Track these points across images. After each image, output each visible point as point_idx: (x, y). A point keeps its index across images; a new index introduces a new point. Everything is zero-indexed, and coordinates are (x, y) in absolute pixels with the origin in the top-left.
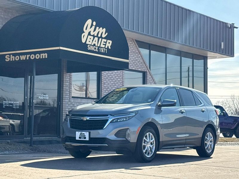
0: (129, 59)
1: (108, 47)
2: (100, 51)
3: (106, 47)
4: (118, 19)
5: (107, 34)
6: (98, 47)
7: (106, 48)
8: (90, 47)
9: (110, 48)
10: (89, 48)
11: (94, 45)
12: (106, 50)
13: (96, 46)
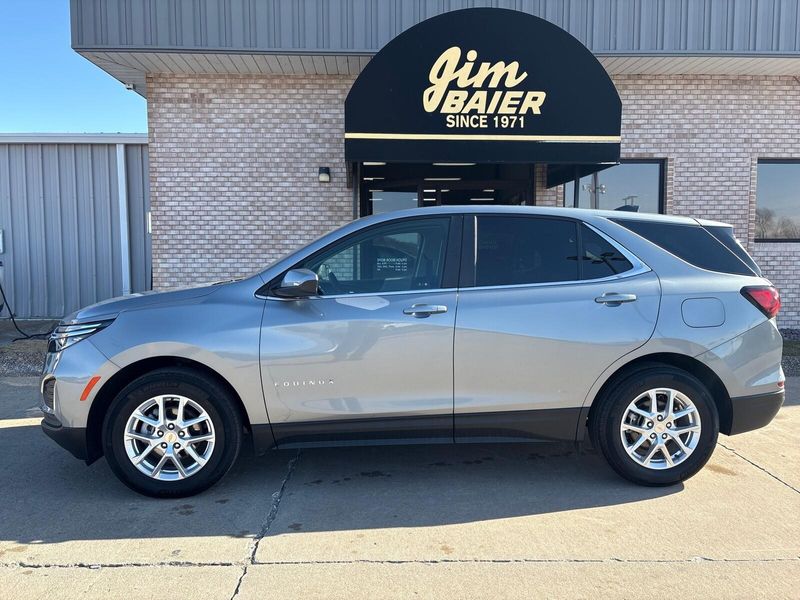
0: (622, 132)
1: (530, 109)
2: (497, 126)
3: (523, 111)
4: (569, 25)
5: (525, 75)
6: (489, 115)
7: (519, 116)
8: (455, 120)
9: (537, 111)
10: (451, 124)
11: (473, 112)
12: (522, 119)
13: (479, 115)
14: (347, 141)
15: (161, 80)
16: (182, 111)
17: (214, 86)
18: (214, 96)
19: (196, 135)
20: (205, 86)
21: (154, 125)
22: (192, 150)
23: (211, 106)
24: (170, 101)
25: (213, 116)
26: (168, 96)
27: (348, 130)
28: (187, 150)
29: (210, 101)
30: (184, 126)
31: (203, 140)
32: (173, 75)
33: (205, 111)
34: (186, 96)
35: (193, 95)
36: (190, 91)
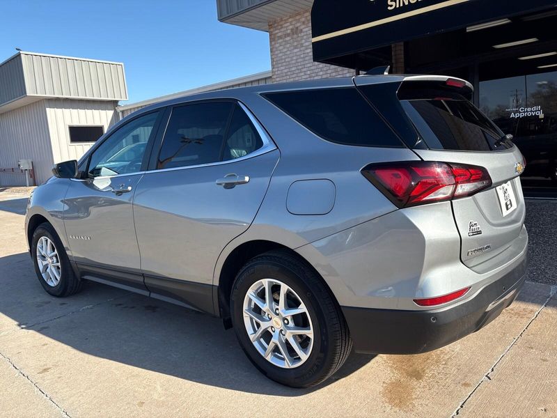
14: (314, 44)
15: (276, 25)
16: (287, 42)
17: (303, 19)
18: (303, 26)
19: (295, 58)
20: (298, 21)
21: (273, 57)
22: (293, 69)
23: (302, 34)
24: (280, 37)
25: (303, 41)
26: (279, 34)
27: (314, 36)
28: (291, 69)
29: (301, 31)
30: (288, 52)
31: (299, 60)
32: (282, 20)
33: (299, 39)
34: (289, 31)
35: (292, 29)
36: (291, 27)
